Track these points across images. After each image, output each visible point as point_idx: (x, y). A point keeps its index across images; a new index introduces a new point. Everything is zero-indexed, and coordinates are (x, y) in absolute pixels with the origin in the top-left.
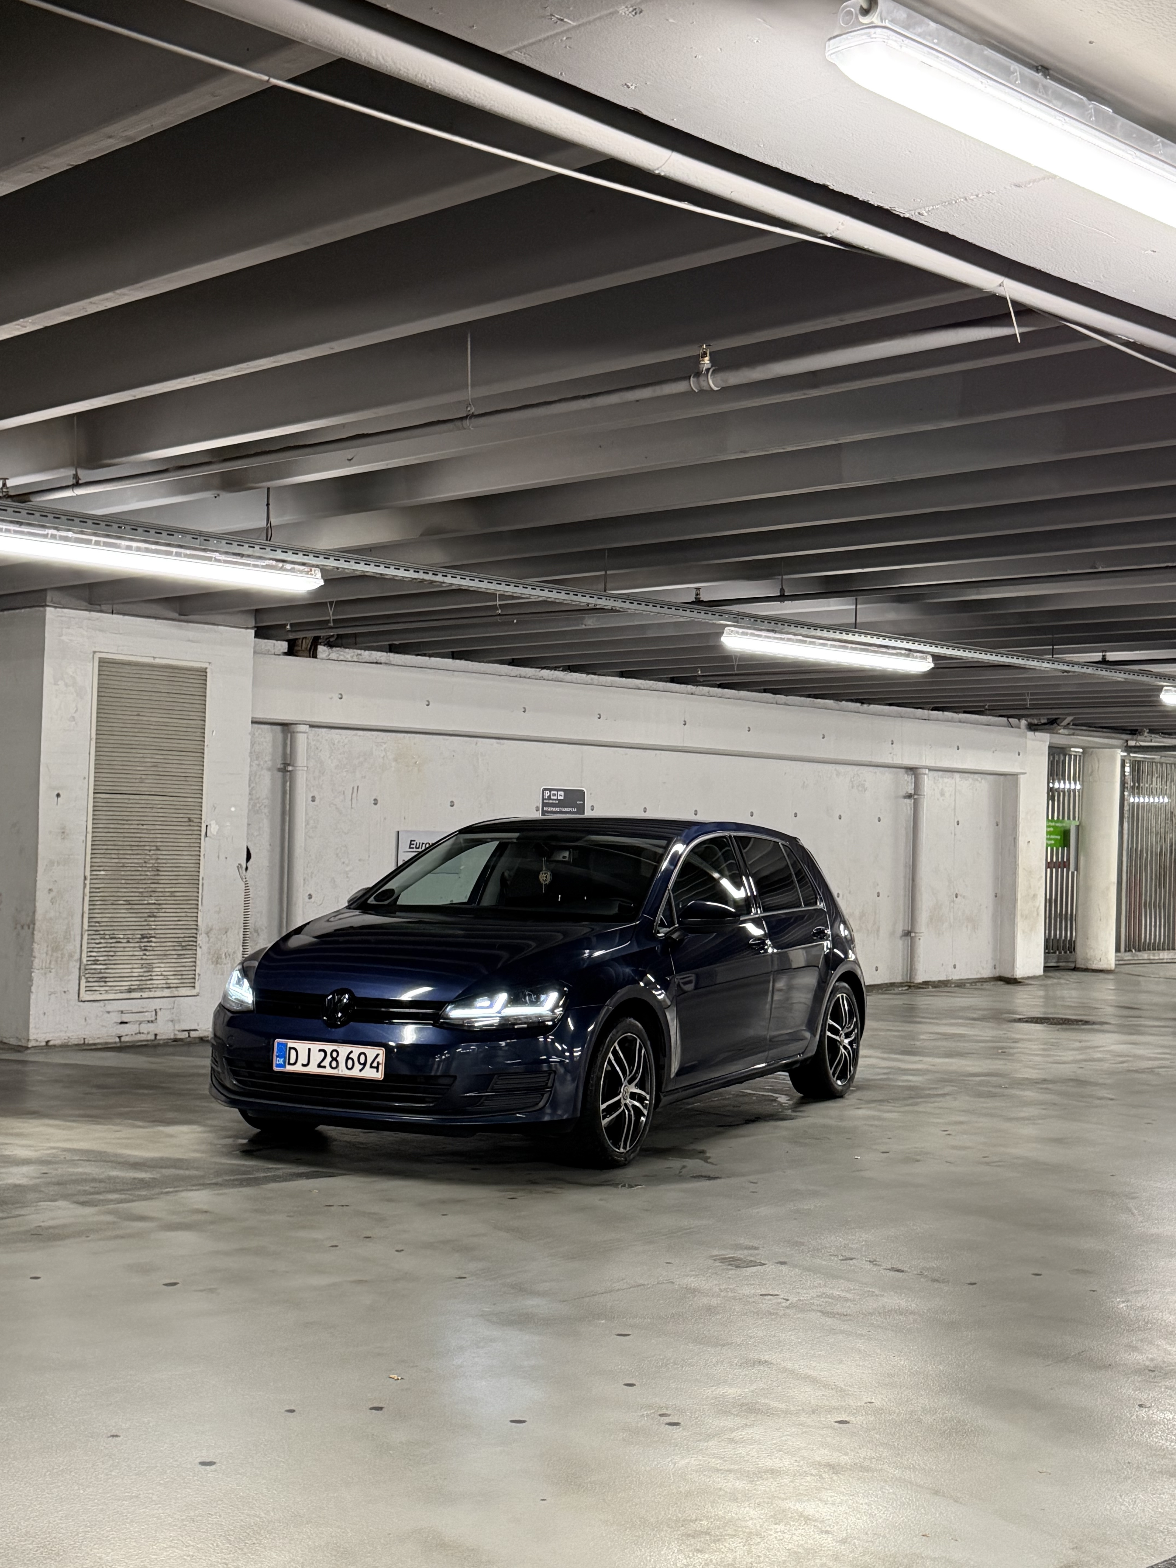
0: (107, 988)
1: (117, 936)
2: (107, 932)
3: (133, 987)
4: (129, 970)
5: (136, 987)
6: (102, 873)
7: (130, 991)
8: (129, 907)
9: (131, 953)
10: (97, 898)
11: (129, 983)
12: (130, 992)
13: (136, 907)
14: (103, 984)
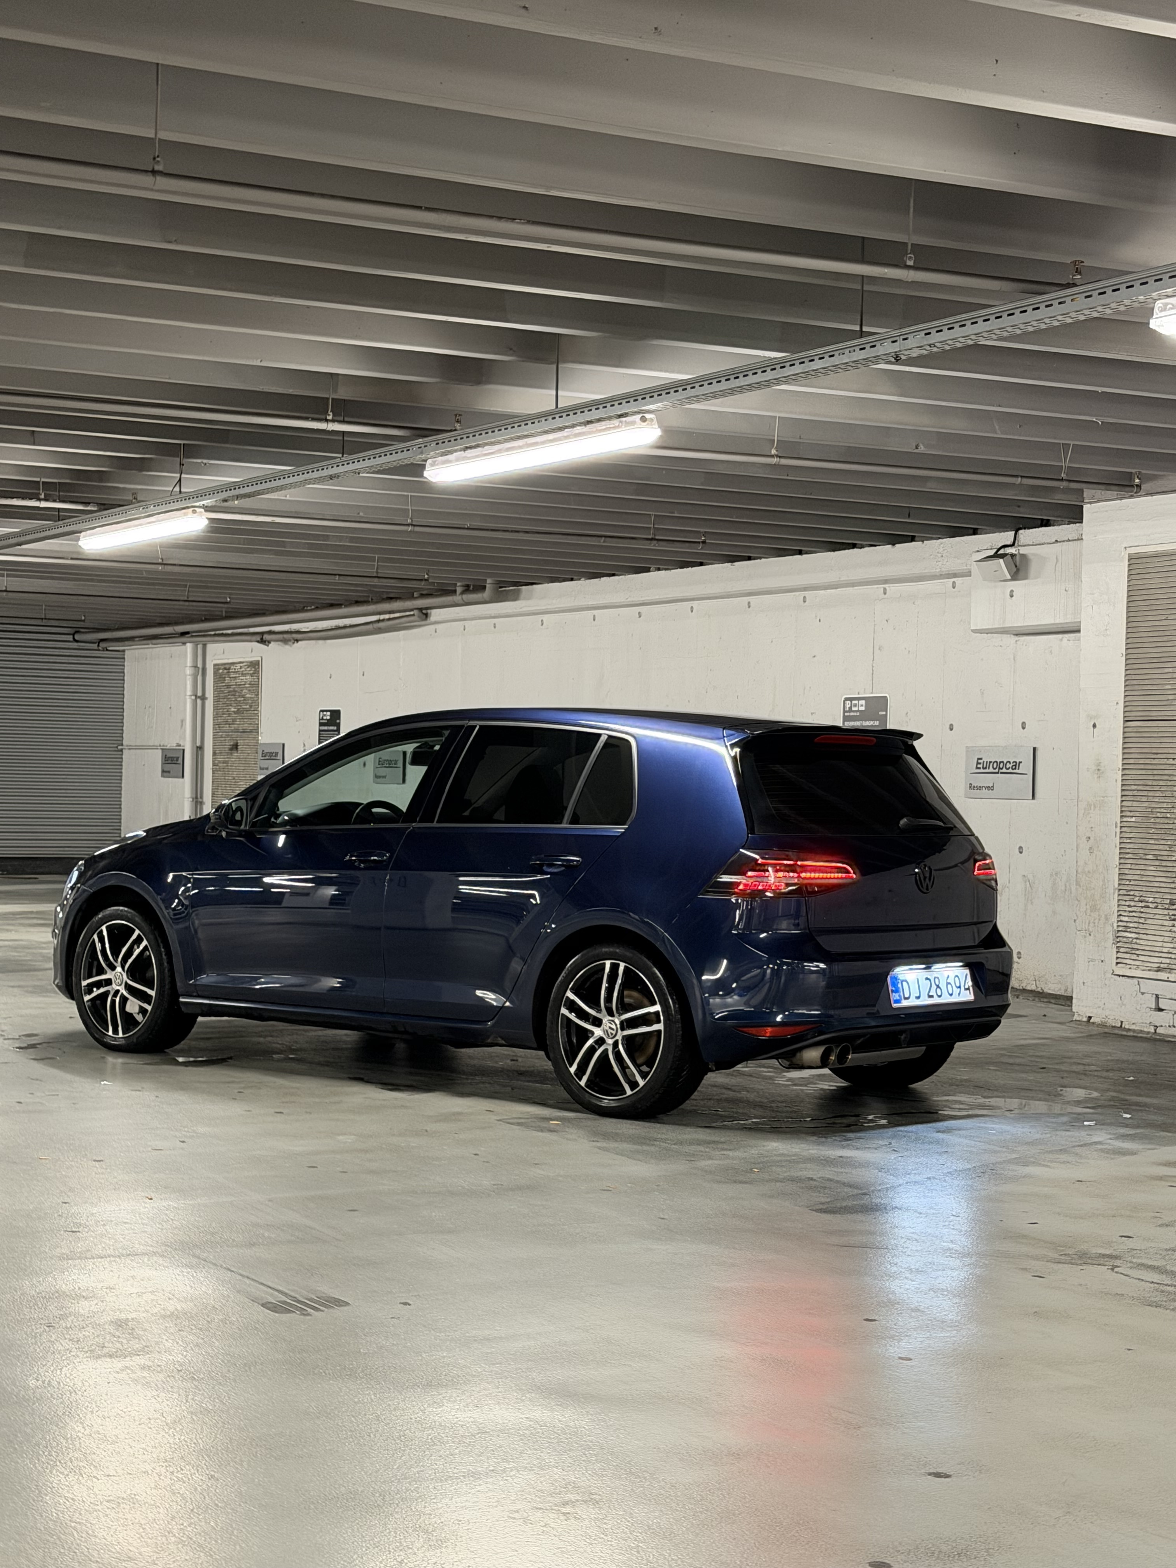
0: (1138, 963)
1: (1147, 899)
2: (1137, 893)
3: (1162, 966)
4: (1160, 944)
5: (1165, 966)
6: (1133, 819)
7: (1159, 970)
8: (1157, 863)
9: (1160, 922)
10: (1128, 851)
11: (1159, 960)
12: (1157, 971)
13: (1164, 864)
14: (1134, 957)
